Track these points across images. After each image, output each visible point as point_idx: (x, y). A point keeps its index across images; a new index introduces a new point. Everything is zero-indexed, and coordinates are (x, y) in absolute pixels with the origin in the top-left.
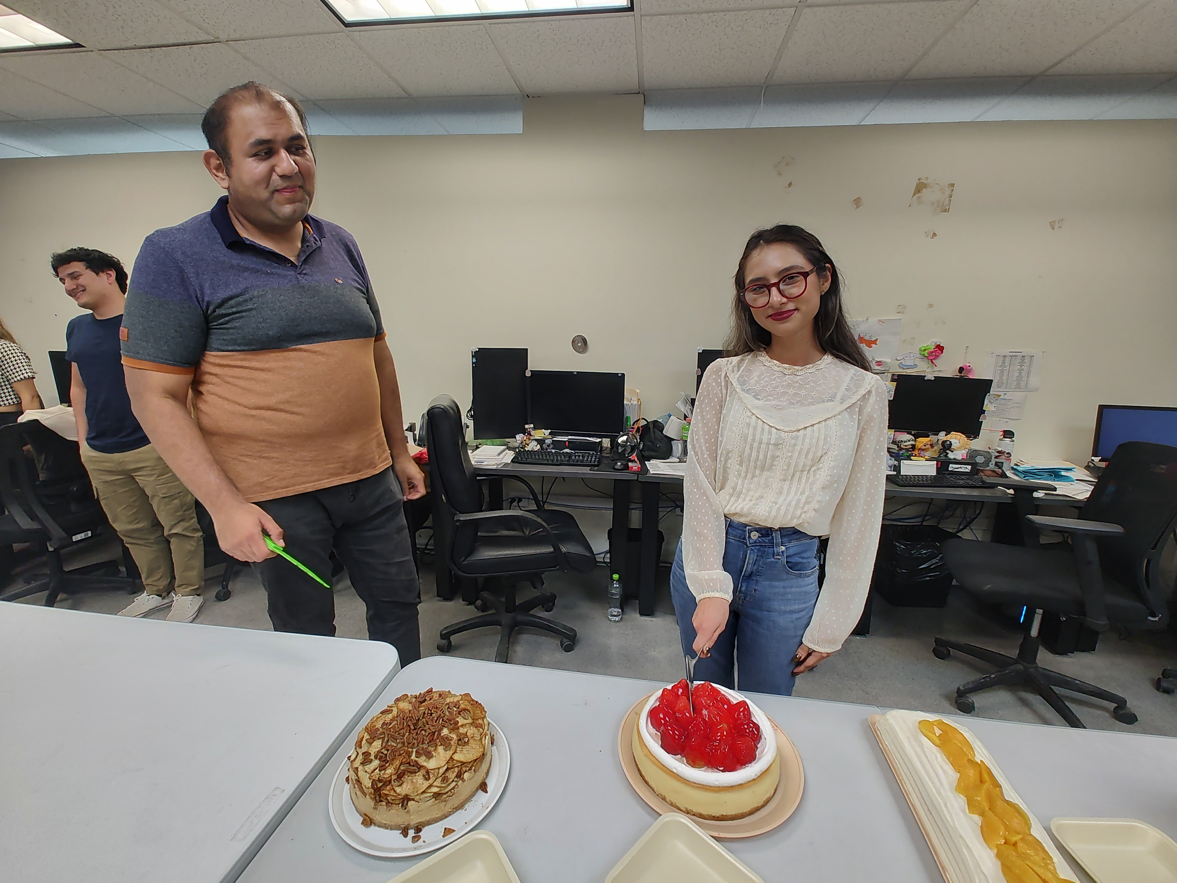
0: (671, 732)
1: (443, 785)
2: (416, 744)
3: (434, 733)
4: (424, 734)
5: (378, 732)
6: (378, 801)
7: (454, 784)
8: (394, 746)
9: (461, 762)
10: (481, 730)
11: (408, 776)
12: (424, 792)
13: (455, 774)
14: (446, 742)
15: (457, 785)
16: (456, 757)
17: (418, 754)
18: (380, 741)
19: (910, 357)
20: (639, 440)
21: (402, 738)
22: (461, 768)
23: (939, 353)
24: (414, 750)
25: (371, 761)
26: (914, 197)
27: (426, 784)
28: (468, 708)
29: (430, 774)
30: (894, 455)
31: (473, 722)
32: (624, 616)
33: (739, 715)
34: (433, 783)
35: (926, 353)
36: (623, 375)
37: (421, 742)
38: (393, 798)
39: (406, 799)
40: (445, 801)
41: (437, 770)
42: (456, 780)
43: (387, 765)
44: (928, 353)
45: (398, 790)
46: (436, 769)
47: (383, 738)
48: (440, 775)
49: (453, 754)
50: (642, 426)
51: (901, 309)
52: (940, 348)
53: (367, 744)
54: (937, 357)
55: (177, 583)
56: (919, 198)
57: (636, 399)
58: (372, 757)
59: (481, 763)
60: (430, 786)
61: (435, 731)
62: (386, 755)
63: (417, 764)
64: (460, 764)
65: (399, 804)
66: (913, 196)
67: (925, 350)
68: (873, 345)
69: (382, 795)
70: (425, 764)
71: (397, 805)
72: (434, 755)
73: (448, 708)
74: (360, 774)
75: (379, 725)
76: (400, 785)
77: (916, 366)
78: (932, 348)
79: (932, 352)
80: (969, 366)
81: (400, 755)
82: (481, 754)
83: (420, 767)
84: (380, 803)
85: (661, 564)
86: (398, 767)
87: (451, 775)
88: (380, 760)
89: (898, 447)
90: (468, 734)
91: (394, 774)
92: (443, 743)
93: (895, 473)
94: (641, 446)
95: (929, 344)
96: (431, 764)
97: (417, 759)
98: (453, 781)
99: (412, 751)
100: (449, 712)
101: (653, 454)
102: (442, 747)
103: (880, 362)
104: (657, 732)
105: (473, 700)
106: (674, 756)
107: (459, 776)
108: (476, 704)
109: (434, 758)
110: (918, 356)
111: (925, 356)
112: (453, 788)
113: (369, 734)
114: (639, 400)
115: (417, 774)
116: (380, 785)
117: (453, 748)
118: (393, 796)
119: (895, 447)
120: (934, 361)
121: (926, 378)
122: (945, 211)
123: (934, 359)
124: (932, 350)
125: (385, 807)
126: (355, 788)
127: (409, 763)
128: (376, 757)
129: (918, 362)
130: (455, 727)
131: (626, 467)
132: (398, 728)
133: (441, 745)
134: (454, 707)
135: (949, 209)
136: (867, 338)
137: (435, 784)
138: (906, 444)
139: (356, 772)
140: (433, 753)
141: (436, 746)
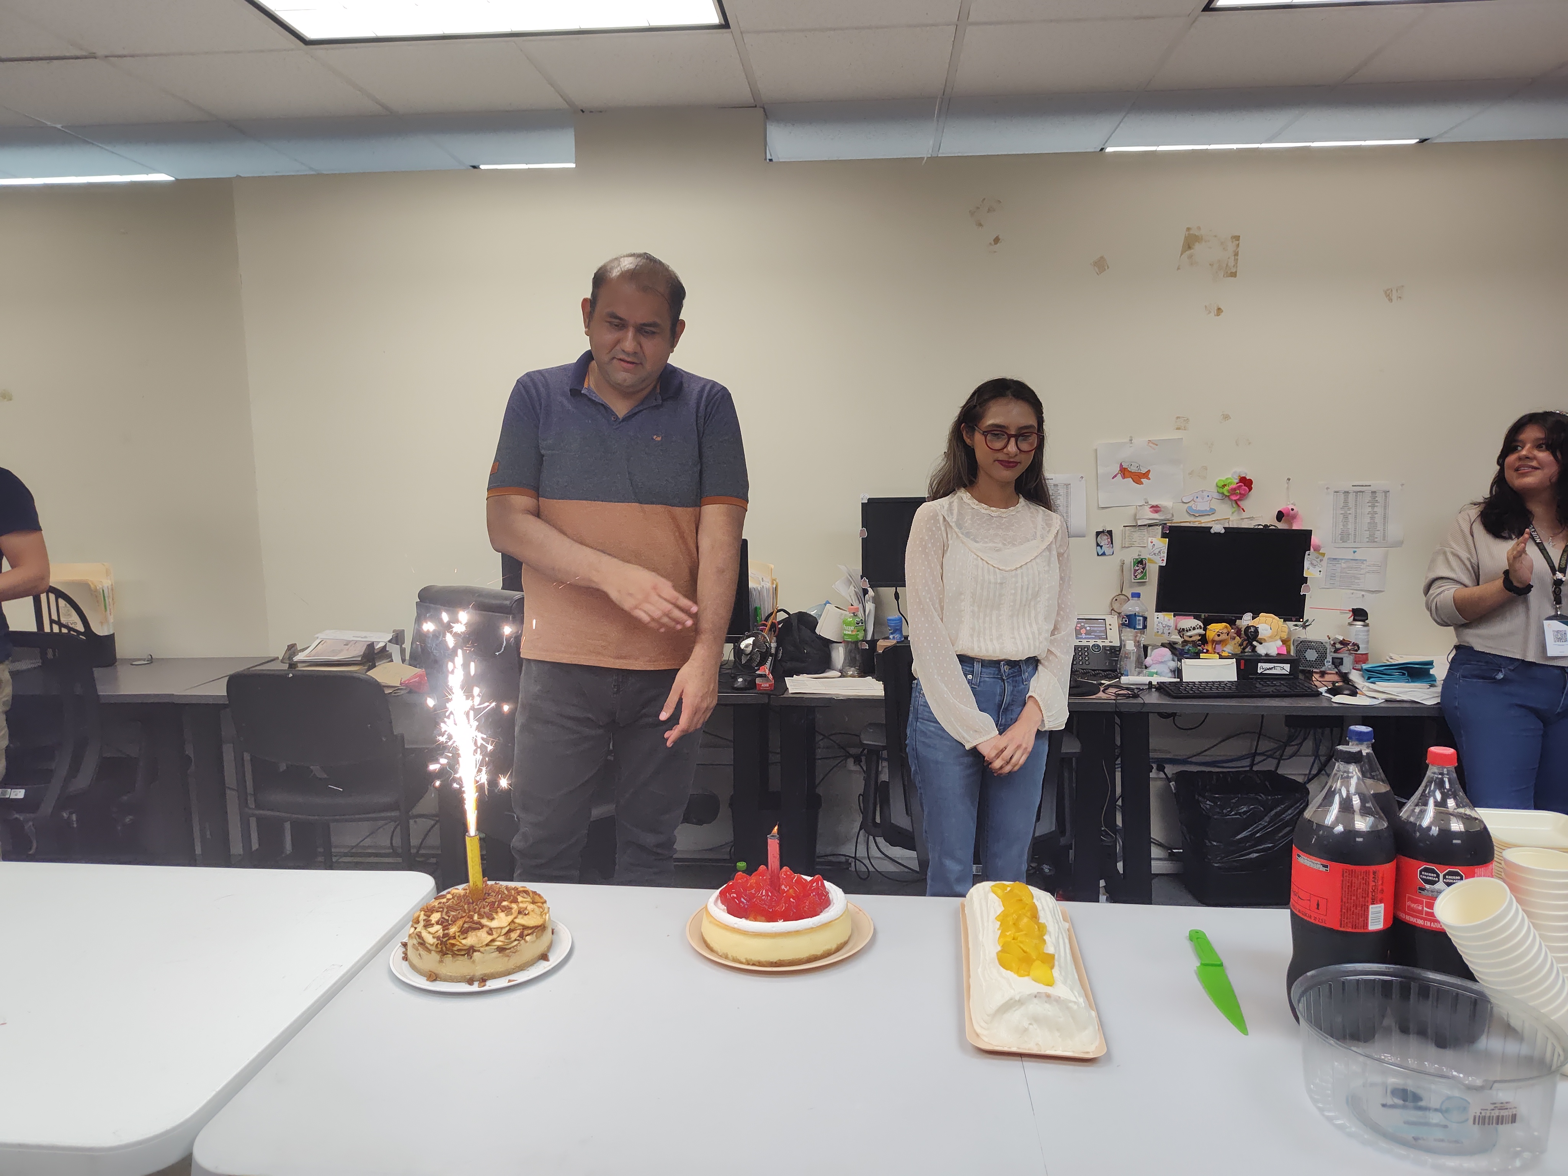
1: (507, 941)
2: (477, 912)
3: (494, 903)
5: (436, 908)
6: (443, 955)
7: (516, 943)
8: (454, 914)
9: (523, 926)
10: (541, 907)
11: (472, 932)
12: (487, 945)
13: (517, 935)
14: (508, 910)
15: (519, 943)
16: (517, 921)
17: (481, 916)
18: (439, 913)
19: (1203, 498)
21: (461, 908)
22: (523, 931)
23: (1245, 490)
24: (476, 915)
25: (433, 926)
26: (1183, 256)
27: (490, 938)
29: (493, 931)
30: (1176, 651)
31: (533, 903)
35: (1225, 490)
37: (482, 911)
38: (459, 948)
40: (508, 956)
42: (518, 938)
43: (450, 926)
44: (1229, 491)
45: (464, 942)
46: (499, 928)
47: (442, 912)
48: (502, 934)
49: (515, 919)
50: (779, 622)
52: (1246, 483)
53: (425, 917)
54: (1243, 496)
56: (1190, 257)
57: (769, 579)
58: (433, 924)
59: (544, 933)
60: (493, 940)
62: (447, 920)
63: (479, 923)
64: (521, 928)
65: (465, 955)
66: (1181, 255)
67: (1224, 486)
68: (1143, 480)
69: (448, 947)
70: (486, 924)
71: (462, 957)
72: (496, 918)
74: (424, 935)
75: (436, 904)
76: (465, 939)
77: (1213, 512)
78: (1235, 481)
79: (1234, 489)
80: (1292, 510)
81: (462, 917)
82: (542, 923)
83: (483, 926)
84: (445, 957)
86: (461, 925)
87: (514, 935)
88: (442, 923)
89: (1181, 639)
90: (528, 908)
91: (458, 932)
94: (779, 653)
95: (1230, 476)
96: (494, 924)
97: (479, 920)
98: (516, 940)
99: (474, 916)
100: (507, 891)
101: (799, 665)
102: (503, 914)
103: (1157, 506)
107: (523, 936)
109: (496, 920)
110: (1216, 495)
111: (1226, 496)
112: (516, 945)
113: (426, 911)
114: (773, 580)
115: (481, 930)
116: (444, 940)
117: (514, 915)
120: (1239, 503)
121: (1212, 531)
122: (1234, 275)
123: (1239, 500)
124: (1235, 486)
125: (451, 959)
127: (472, 923)
128: (437, 923)
129: (1215, 504)
130: (515, 901)
131: (752, 685)
132: (456, 902)
133: (503, 911)
135: (1236, 272)
136: (1133, 469)
137: (498, 939)
138: (1189, 634)
139: (419, 935)
140: (495, 916)
141: (497, 912)
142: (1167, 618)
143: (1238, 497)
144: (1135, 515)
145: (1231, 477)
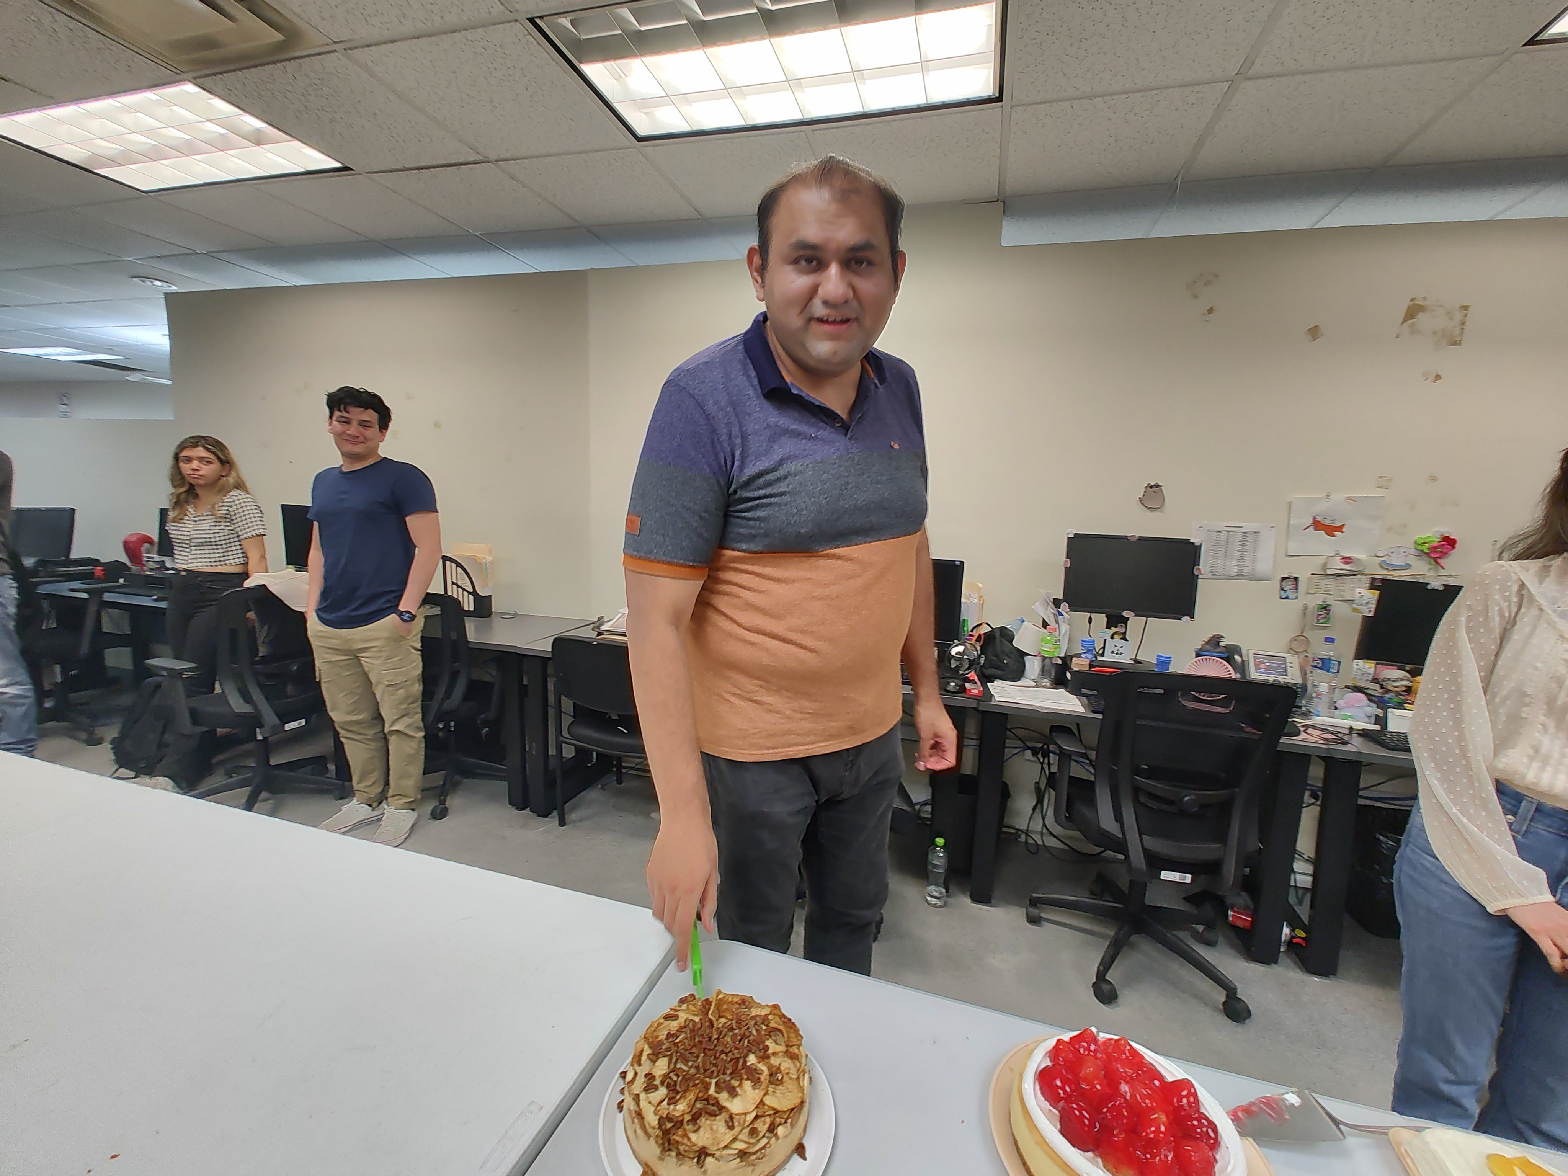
0: (1077, 1112)
1: (752, 1141)
2: (715, 1074)
3: (738, 1059)
4: (725, 1058)
5: (664, 1047)
6: (667, 1149)
7: (765, 1141)
8: (684, 1071)
9: (774, 1109)
10: (798, 1064)
11: (706, 1120)
12: (726, 1147)
13: (767, 1126)
14: (754, 1076)
15: (768, 1143)
16: (769, 1101)
17: (719, 1088)
18: (666, 1059)
19: (1399, 554)
20: (979, 652)
21: (695, 1059)
22: (774, 1119)
23: (1447, 548)
24: (714, 1081)
25: (656, 1088)
26: (1406, 324)
27: (730, 1135)
28: (781, 1027)
29: (735, 1120)
30: (1374, 699)
31: (787, 1051)
32: (950, 900)
33: (1180, 1101)
34: (738, 1135)
35: (1425, 548)
36: (962, 563)
37: (721, 1072)
38: (687, 1148)
39: (703, 1154)
40: (753, 1165)
41: (743, 1116)
42: (767, 1135)
43: (678, 1097)
44: (1429, 549)
45: (693, 1137)
46: (743, 1114)
47: (671, 1056)
48: (747, 1124)
49: (765, 1095)
50: (984, 634)
51: (1384, 482)
52: (1449, 542)
53: (649, 1061)
54: (1444, 554)
55: (390, 793)
56: (1413, 325)
57: (977, 596)
58: (657, 1082)
59: (800, 1113)
60: (735, 1139)
61: (740, 1057)
62: (676, 1082)
63: (717, 1103)
64: (772, 1112)
65: (693, 1158)
66: (1403, 322)
67: (1425, 543)
68: (1336, 533)
69: (672, 1142)
70: (726, 1104)
71: (691, 1160)
72: (740, 1092)
73: (755, 1024)
74: (643, 1104)
75: (663, 1036)
76: (696, 1131)
77: (1408, 566)
78: (1436, 540)
79: (1436, 547)
81: (695, 1085)
82: (799, 1101)
83: (722, 1108)
84: (668, 1153)
85: (1005, 830)
86: (692, 1102)
87: (762, 1127)
88: (668, 1087)
89: (1382, 687)
90: (782, 1068)
91: (688, 1113)
92: (751, 1078)
93: (1378, 727)
94: (982, 661)
96: (735, 1106)
97: (717, 1095)
98: (764, 1136)
99: (710, 1083)
100: (757, 1030)
101: (999, 672)
102: (749, 1082)
103: (1349, 558)
104: (1051, 1108)
105: (785, 1017)
106: (1082, 1152)
107: (772, 1129)
108: (789, 1023)
109: (739, 1097)
110: (1413, 551)
111: (1425, 553)
112: (764, 1147)
113: (651, 1047)
114: (981, 597)
115: (718, 1118)
116: (669, 1125)
117: (764, 1086)
118: (687, 1145)
119: (1376, 687)
120: (1439, 560)
121: (1429, 587)
122: (1456, 343)
123: (1439, 558)
124: (1436, 544)
125: (675, 1160)
126: (633, 1122)
127: (707, 1100)
128: (662, 1083)
129: (1411, 560)
130: (764, 1057)
131: (963, 689)
132: (689, 1045)
133: (748, 1079)
134: (763, 1023)
135: (1460, 340)
136: (1327, 522)
137: (741, 1136)
138: (1396, 684)
139: (637, 1100)
140: (738, 1089)
141: (741, 1079)
142: (1368, 667)
143: (1438, 555)
144: (1325, 564)
145: (1432, 535)
